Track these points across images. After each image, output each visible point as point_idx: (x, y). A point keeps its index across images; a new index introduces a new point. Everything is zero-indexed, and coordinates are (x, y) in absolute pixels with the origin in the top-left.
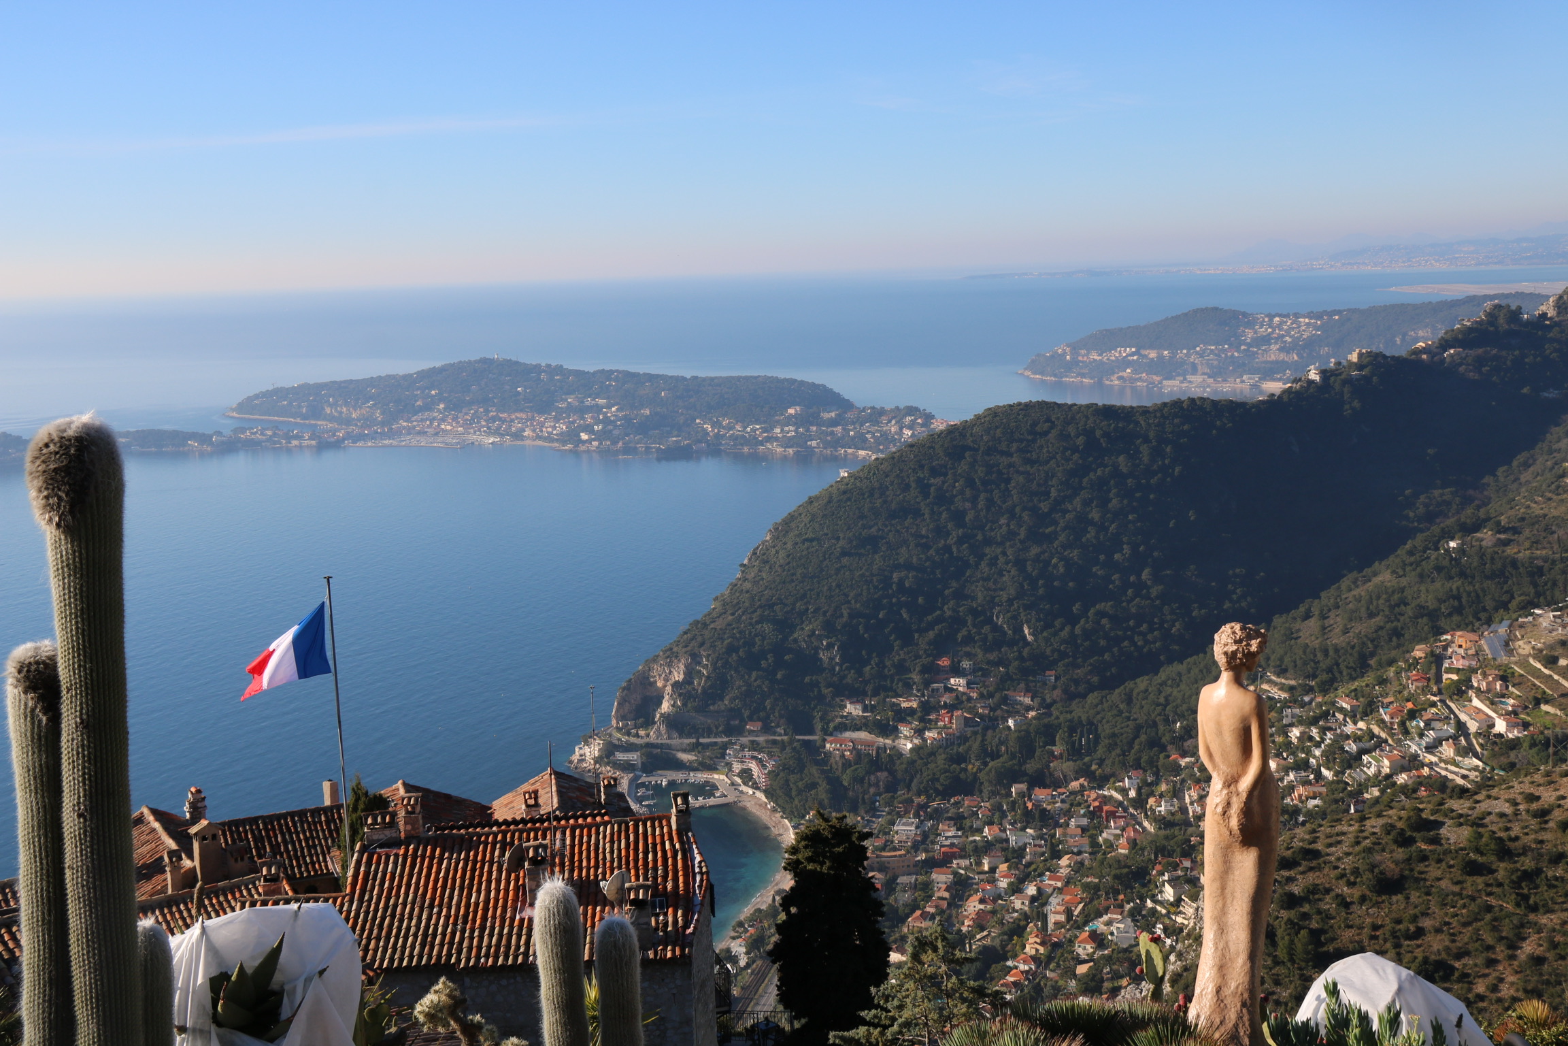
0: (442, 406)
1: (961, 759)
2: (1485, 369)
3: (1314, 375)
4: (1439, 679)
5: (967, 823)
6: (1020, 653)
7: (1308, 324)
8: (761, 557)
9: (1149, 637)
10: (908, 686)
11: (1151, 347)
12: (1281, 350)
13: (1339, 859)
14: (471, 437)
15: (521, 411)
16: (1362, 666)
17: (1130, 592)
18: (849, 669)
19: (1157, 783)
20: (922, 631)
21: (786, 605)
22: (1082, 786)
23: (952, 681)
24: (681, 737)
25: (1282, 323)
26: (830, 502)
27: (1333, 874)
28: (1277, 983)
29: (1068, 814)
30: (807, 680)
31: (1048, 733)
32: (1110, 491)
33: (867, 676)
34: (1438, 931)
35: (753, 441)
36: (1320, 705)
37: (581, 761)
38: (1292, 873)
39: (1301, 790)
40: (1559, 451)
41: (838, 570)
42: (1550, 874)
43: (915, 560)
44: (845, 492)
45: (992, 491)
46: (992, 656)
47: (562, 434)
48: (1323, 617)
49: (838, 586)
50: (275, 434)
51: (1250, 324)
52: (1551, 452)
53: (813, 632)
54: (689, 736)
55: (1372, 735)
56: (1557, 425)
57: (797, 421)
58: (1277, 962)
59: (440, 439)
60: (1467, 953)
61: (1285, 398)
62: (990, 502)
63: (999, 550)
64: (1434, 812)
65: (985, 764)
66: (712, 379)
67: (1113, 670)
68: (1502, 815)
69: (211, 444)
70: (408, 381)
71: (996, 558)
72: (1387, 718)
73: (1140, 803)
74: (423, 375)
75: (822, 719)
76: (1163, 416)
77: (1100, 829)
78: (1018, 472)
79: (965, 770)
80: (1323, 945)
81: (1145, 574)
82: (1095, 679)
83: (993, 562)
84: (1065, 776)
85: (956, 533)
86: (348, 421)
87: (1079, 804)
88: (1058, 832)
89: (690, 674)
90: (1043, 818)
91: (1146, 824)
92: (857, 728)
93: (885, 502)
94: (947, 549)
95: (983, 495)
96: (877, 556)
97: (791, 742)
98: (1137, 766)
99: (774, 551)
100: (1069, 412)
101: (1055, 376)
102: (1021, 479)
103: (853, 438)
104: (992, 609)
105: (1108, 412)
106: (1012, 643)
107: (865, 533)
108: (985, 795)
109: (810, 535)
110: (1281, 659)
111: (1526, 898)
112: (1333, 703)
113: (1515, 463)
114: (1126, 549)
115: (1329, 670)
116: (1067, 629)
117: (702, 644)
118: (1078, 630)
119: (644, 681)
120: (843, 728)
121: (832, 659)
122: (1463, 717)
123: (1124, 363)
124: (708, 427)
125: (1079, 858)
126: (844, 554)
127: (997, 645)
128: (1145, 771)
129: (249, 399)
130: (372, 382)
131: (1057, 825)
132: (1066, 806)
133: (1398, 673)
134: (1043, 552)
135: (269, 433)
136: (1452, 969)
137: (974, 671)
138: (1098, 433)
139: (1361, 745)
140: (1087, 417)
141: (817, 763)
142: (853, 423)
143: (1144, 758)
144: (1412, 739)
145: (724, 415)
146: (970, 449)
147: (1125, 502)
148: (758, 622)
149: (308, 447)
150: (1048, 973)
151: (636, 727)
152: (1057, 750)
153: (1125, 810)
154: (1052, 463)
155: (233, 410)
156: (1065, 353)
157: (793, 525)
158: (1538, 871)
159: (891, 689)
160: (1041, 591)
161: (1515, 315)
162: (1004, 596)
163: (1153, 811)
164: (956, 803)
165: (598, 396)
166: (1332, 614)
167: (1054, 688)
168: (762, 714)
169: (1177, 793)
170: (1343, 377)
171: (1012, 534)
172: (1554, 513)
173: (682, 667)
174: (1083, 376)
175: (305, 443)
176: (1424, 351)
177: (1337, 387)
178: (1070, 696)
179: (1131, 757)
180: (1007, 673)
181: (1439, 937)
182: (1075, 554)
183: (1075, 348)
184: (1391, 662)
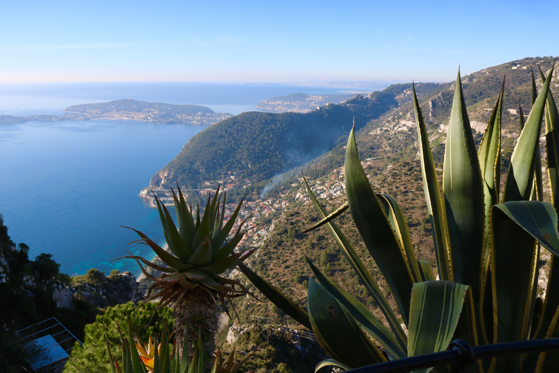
0: (115, 110)
1: (232, 195)
2: (355, 109)
3: (318, 108)
4: (338, 177)
5: (232, 210)
6: (247, 170)
7: (321, 98)
8: (187, 147)
9: (278, 167)
10: (221, 178)
11: (285, 101)
12: (315, 103)
13: (304, 214)
14: (122, 118)
15: (134, 112)
16: (324, 174)
17: (274, 157)
18: (207, 174)
19: (276, 201)
20: (225, 165)
21: (192, 158)
22: (259, 201)
23: (231, 177)
24: (166, 189)
25: (315, 97)
26: (204, 134)
27: (302, 217)
28: (287, 242)
29: (255, 207)
30: (197, 176)
31: (252, 189)
32: (270, 133)
33: (211, 176)
34: (323, 229)
35: (190, 120)
36: (313, 183)
37: (142, 195)
38: (293, 217)
39: (307, 202)
40: (369, 128)
41: (205, 150)
42: (347, 216)
43: (223, 148)
44: (207, 132)
45: (242, 132)
46: (241, 171)
47: (144, 117)
48: (316, 163)
49: (205, 154)
50: (74, 116)
51: (308, 97)
52: (367, 128)
53: (198, 165)
54: (168, 189)
55: (323, 189)
56: (369, 122)
57: (201, 116)
58: (288, 237)
59: (114, 118)
60: (328, 234)
61: (311, 113)
62: (242, 135)
63: (243, 146)
64: (325, 203)
65: (237, 196)
66: (181, 105)
67: (269, 175)
68: (339, 204)
69: (58, 118)
70: (107, 104)
71: (243, 148)
72: (327, 186)
73: (272, 205)
74: (110, 103)
75: (200, 185)
76: (283, 116)
77: (262, 211)
78: (249, 128)
79: (233, 197)
80: (298, 233)
81: (277, 153)
82: (265, 177)
83: (242, 149)
84: (256, 199)
85: (233, 142)
86: (92, 114)
87: (258, 205)
88: (253, 212)
89: (169, 175)
90: (250, 208)
91: (273, 210)
92: (208, 188)
93: (217, 134)
94: (231, 146)
95: (240, 133)
96: (214, 147)
97: (192, 191)
98: (272, 197)
99: (190, 145)
100: (261, 114)
101: (263, 107)
102: (249, 130)
103: (214, 120)
104: (241, 160)
105: (270, 114)
106: (246, 168)
107: (212, 141)
108: (237, 203)
109: (198, 142)
110: (306, 173)
111: (341, 221)
112: (316, 182)
113: (360, 130)
114: (273, 147)
115: (316, 175)
116: (259, 165)
117: (172, 167)
118: (261, 165)
119: (158, 176)
120: (205, 188)
121: (203, 171)
122: (343, 185)
123: (279, 105)
124: (179, 117)
125: (257, 218)
126: (206, 146)
127: (242, 169)
128: (274, 198)
129: (68, 108)
130: (98, 104)
131: (253, 210)
132: (255, 206)
133: (330, 176)
134: (254, 147)
135: (72, 116)
136: (324, 237)
137: (236, 174)
138: (268, 119)
139: (321, 192)
140: (265, 115)
141: (198, 196)
142: (214, 117)
143: (274, 195)
144: (331, 190)
145: (183, 114)
146: (238, 122)
147: (273, 136)
148: (185, 162)
149: (82, 119)
150: (247, 243)
151: (156, 187)
152: (254, 193)
153: (268, 206)
154: (257, 126)
155: (64, 110)
156: (265, 102)
157: (195, 139)
158: (345, 216)
159: (217, 179)
160: (253, 156)
161: (362, 97)
162: (244, 157)
163: (275, 207)
164: (230, 205)
165: (153, 109)
166: (318, 162)
167: (255, 179)
168: (186, 184)
169: (280, 203)
170: (325, 109)
171: (246, 143)
172: (366, 141)
173: (167, 173)
174: (270, 107)
175: (81, 118)
176: (343, 104)
177: (323, 111)
178: (258, 181)
179: (271, 194)
180: (244, 175)
181: (323, 231)
182: (261, 147)
183: (268, 101)
184: (329, 173)
